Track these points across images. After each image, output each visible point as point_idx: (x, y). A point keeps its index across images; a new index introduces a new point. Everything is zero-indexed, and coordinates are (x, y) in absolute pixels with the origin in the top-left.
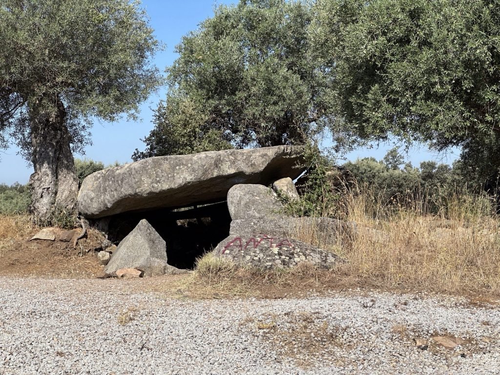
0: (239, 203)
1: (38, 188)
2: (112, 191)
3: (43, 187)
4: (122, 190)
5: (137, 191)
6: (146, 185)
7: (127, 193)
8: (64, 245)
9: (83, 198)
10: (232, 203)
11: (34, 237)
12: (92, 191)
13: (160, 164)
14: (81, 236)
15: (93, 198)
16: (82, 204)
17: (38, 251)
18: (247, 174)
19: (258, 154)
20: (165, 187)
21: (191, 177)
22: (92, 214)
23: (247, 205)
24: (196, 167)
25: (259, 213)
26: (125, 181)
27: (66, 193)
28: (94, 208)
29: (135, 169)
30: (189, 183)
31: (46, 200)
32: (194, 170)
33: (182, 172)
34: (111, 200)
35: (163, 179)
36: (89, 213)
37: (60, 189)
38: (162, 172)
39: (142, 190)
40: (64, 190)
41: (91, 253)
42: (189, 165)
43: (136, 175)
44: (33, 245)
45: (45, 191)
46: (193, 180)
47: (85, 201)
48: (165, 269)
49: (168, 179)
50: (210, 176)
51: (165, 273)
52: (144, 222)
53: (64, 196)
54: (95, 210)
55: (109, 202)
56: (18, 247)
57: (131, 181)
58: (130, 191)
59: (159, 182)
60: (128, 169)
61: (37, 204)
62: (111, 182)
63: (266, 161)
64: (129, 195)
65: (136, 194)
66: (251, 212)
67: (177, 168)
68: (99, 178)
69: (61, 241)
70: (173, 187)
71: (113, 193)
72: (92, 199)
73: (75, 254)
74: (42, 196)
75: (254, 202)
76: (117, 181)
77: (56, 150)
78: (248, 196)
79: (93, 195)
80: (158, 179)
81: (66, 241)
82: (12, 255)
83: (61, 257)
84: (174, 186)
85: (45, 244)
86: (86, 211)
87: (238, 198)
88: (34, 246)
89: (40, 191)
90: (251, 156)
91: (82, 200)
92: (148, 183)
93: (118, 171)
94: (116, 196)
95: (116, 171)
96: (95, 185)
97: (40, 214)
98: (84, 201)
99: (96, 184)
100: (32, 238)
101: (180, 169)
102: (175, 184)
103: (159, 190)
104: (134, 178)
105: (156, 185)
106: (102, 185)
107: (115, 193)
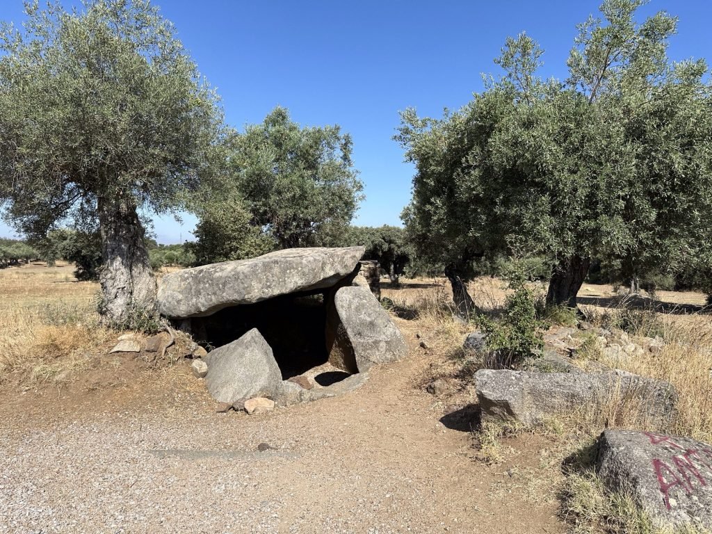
0: (349, 307)
1: (111, 288)
2: (208, 294)
3: (118, 287)
4: (224, 294)
5: (246, 297)
6: (256, 291)
7: (231, 298)
8: (152, 355)
9: (167, 300)
10: (342, 307)
11: (115, 349)
12: (179, 292)
13: (271, 268)
14: (170, 343)
15: (181, 300)
16: (164, 306)
17: (122, 367)
18: (342, 275)
19: (349, 256)
20: (276, 292)
21: (301, 282)
22: (179, 317)
23: (358, 309)
24: (306, 270)
25: (370, 317)
26: (229, 286)
27: (144, 292)
28: (182, 310)
29: (243, 273)
30: (299, 287)
31: (121, 301)
32: (304, 274)
33: (293, 276)
34: (206, 303)
35: (274, 284)
36: (173, 315)
37: (137, 288)
38: (273, 277)
39: (252, 296)
40: (140, 289)
41: (180, 361)
42: (300, 269)
43: (246, 279)
44: (114, 358)
45: (120, 291)
46: (304, 284)
47: (170, 303)
48: (301, 395)
49: (279, 284)
50: (318, 280)
51: (302, 400)
52: (254, 332)
53: (141, 295)
54: (183, 312)
55: (203, 306)
56: (96, 363)
57: (238, 285)
58: (236, 297)
59: (269, 287)
60: (233, 273)
61: (110, 305)
62: (207, 285)
63: (354, 262)
64: (234, 300)
65: (244, 300)
66: (362, 316)
67: (288, 271)
68: (188, 278)
69: (148, 351)
70: (284, 292)
71: (209, 297)
72: (179, 302)
73: (164, 365)
74: (116, 297)
75: (363, 305)
76: (217, 285)
77: (130, 246)
78: (357, 300)
79: (180, 297)
80: (268, 284)
81: (153, 351)
82: (91, 376)
83: (150, 372)
84: (286, 290)
85: (129, 357)
86: (171, 313)
87: (348, 302)
88: (116, 362)
89: (114, 291)
90: (344, 257)
91: (164, 301)
92: (258, 289)
93: (217, 274)
94: (215, 300)
95: (215, 273)
96: (183, 287)
97: (115, 317)
98: (168, 302)
99: (184, 284)
100: (113, 351)
101: (290, 272)
102: (286, 288)
103: (269, 295)
104: (242, 283)
105: (267, 291)
106: (194, 287)
107: (213, 297)
